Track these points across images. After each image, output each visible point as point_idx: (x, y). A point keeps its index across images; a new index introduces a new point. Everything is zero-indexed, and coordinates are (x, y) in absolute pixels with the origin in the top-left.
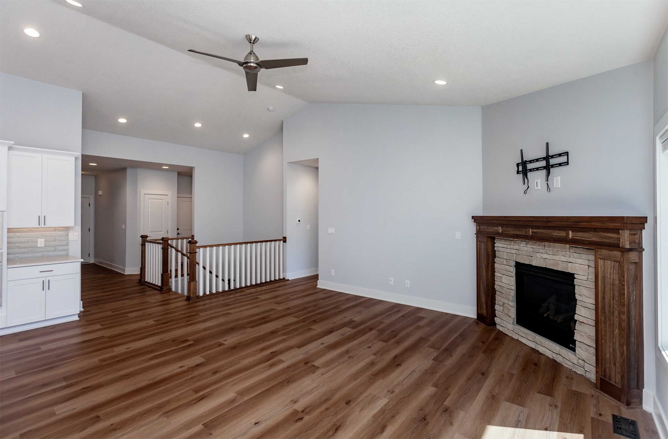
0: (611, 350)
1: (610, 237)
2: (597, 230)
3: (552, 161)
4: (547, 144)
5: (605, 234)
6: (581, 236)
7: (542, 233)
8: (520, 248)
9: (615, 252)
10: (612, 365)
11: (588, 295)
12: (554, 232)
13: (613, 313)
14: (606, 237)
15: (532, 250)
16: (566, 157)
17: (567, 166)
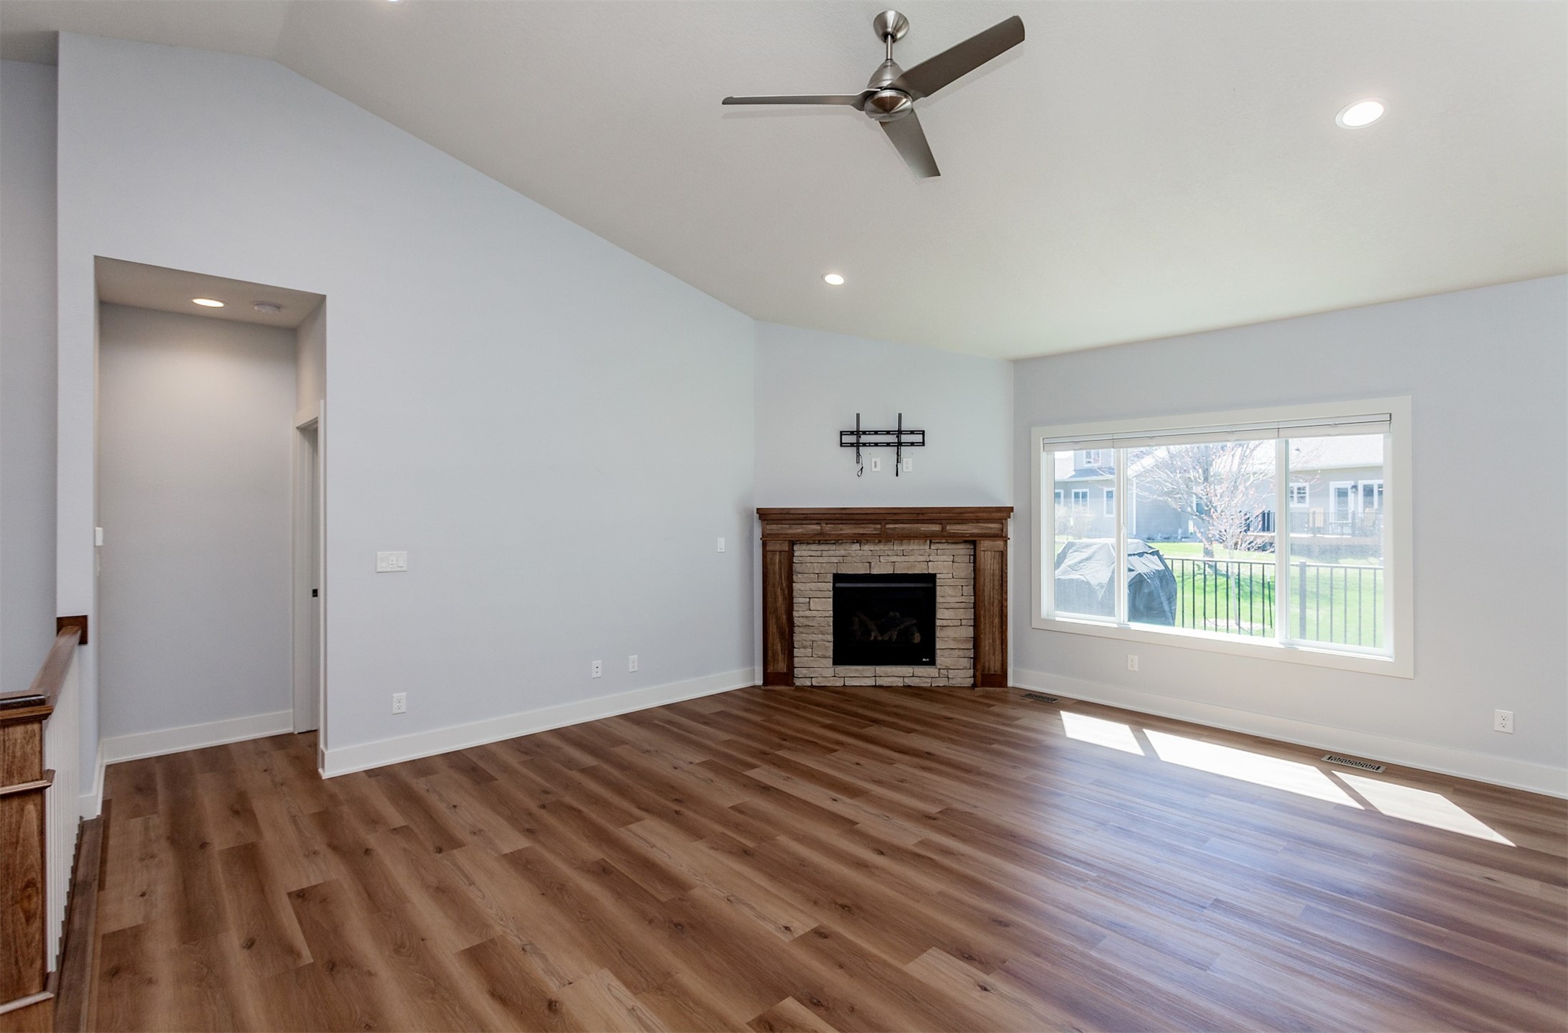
0: (991, 641)
1: (991, 528)
2: (981, 521)
3: (905, 438)
4: (900, 415)
5: (986, 525)
6: (958, 528)
7: (903, 528)
8: (849, 553)
9: (998, 542)
10: (991, 655)
11: (954, 594)
12: (922, 527)
13: (993, 603)
14: (987, 528)
15: (870, 553)
16: (921, 436)
17: (923, 447)
